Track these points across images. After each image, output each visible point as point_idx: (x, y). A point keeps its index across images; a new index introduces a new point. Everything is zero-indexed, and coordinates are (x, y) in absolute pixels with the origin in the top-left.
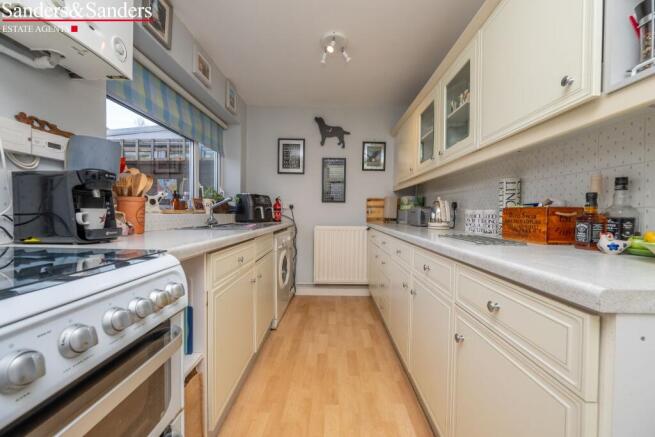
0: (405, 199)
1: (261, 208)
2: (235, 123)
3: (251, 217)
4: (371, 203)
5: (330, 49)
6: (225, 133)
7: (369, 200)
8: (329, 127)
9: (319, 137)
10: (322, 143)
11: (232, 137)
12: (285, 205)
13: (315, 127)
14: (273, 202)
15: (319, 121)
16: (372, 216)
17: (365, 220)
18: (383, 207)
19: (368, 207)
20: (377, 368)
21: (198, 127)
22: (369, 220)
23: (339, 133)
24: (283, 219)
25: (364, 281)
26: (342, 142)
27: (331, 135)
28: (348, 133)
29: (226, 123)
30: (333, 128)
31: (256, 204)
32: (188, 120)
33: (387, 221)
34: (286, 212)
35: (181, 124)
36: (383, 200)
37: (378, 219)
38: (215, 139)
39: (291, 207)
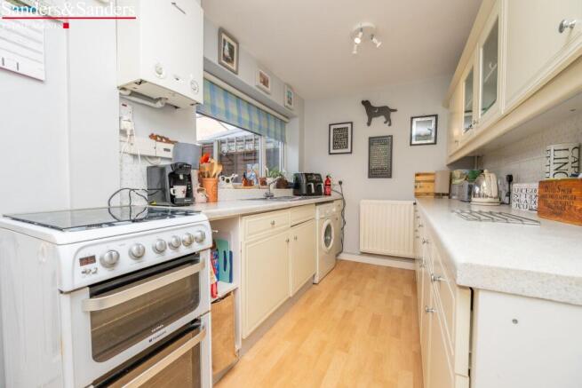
0: (457, 173)
1: (312, 184)
2: (294, 117)
3: (304, 192)
4: (419, 178)
5: (358, 41)
6: (287, 126)
7: (417, 175)
8: (375, 108)
9: (366, 118)
10: (369, 124)
11: (292, 129)
12: (334, 181)
14: (324, 179)
15: (366, 104)
16: (419, 191)
17: (413, 194)
18: (433, 181)
19: (417, 182)
20: (397, 335)
21: (264, 124)
22: (417, 195)
23: (386, 112)
24: (332, 193)
25: (410, 254)
26: (388, 121)
27: (377, 115)
28: (395, 110)
29: (287, 117)
30: (379, 108)
31: (308, 181)
33: (439, 195)
34: (336, 187)
36: (434, 174)
37: (428, 194)
38: (279, 131)
39: (340, 183)
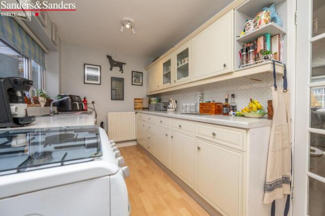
0: (153, 99)
1: (77, 103)
2: (55, 50)
3: (70, 108)
4: (137, 101)
5: (128, 26)
7: (135, 99)
8: (115, 62)
9: (109, 66)
10: (111, 69)
11: (52, 58)
12: (89, 101)
13: (107, 61)
15: (109, 57)
16: (137, 107)
17: (133, 109)
18: (142, 102)
19: (135, 102)
22: (135, 109)
23: (120, 65)
24: (88, 109)
25: (134, 138)
26: (121, 70)
27: (116, 66)
29: (48, 49)
30: (117, 62)
32: (26, 45)
33: (144, 109)
34: (90, 105)
35: (23, 46)
36: (142, 99)
37: (140, 108)
39: (93, 103)
